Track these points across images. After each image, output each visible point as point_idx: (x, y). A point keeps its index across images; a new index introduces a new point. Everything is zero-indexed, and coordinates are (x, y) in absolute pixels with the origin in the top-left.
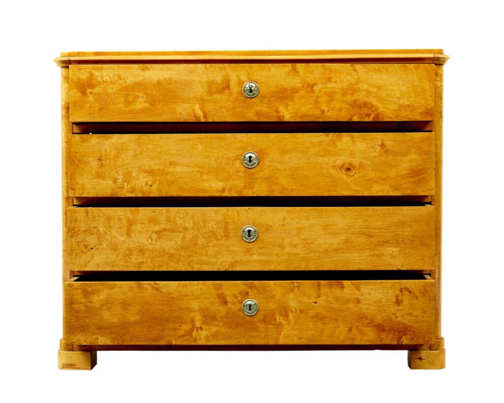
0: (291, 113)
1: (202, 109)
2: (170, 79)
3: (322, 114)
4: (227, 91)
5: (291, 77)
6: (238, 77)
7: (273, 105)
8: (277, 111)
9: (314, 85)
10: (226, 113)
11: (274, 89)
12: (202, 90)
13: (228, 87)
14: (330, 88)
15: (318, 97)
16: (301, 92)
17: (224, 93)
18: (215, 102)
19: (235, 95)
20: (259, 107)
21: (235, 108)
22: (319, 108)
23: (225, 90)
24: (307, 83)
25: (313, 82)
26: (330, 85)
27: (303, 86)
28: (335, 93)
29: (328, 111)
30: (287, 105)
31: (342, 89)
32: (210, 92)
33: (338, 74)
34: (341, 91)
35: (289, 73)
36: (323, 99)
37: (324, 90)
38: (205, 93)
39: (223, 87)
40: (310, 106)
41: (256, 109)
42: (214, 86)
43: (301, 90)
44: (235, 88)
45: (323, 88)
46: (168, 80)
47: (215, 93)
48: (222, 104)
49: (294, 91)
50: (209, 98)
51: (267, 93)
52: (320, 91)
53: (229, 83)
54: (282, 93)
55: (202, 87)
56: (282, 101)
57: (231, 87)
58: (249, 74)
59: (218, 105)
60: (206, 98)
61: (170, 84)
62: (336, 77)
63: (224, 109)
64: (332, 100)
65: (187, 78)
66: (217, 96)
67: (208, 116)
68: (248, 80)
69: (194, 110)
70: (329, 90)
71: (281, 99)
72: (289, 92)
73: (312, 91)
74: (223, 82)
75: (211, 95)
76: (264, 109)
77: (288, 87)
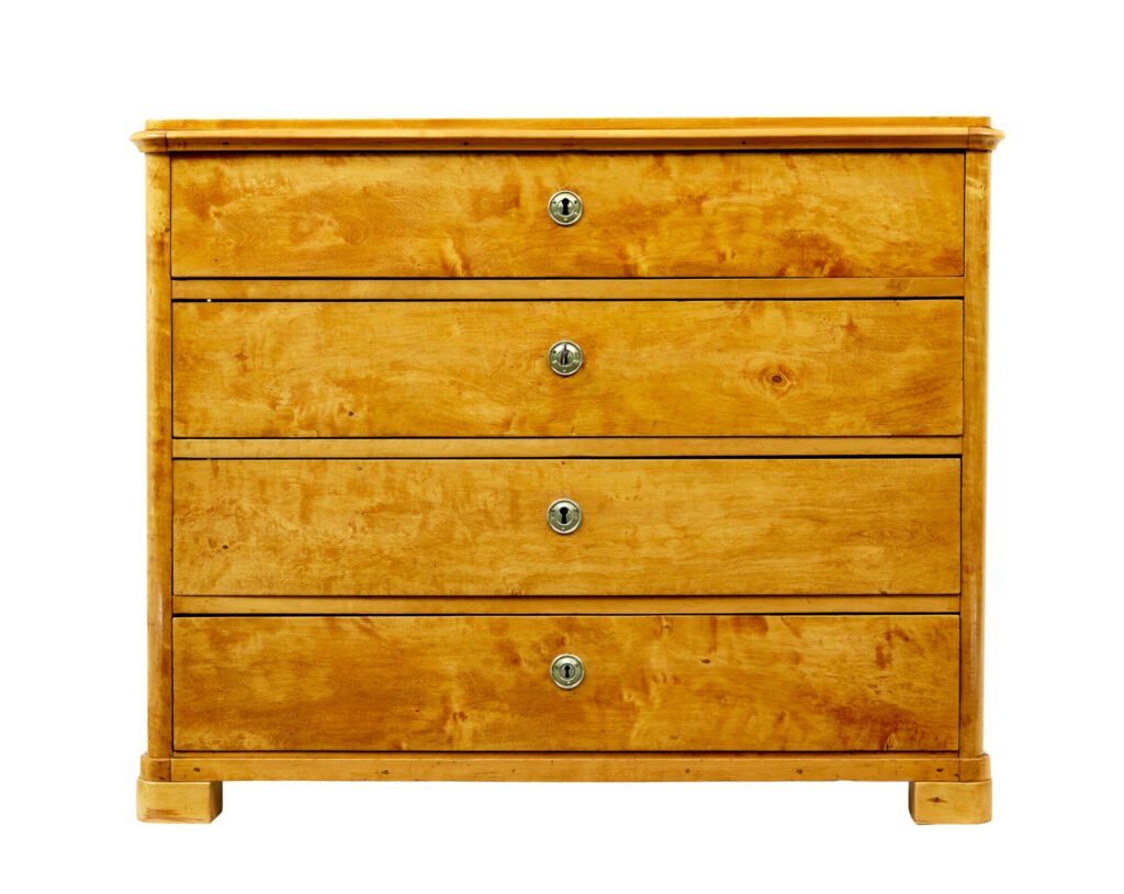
0: (653, 259)
1: (459, 251)
2: (389, 184)
3: (720, 261)
4: (514, 212)
5: (653, 181)
6: (538, 181)
7: (613, 241)
8: (623, 256)
9: (703, 198)
10: (510, 260)
11: (616, 207)
12: (459, 208)
13: (516, 202)
14: (737, 204)
15: (712, 225)
16: (675, 212)
17: (506, 214)
18: (489, 235)
19: (531, 220)
20: (584, 245)
21: (532, 247)
22: (713, 248)
23: (510, 208)
24: (687, 193)
25: (701, 193)
26: (738, 198)
27: (679, 201)
28: (748, 215)
29: (733, 255)
30: (643, 243)
31: (763, 208)
32: (477, 213)
33: (754, 175)
34: (761, 212)
35: (648, 173)
36: (722, 229)
37: (724, 209)
38: (466, 216)
39: (505, 203)
40: (695, 244)
41: (576, 249)
42: (485, 199)
43: (675, 208)
44: (530, 204)
45: (722, 205)
46: (385, 186)
47: (487, 215)
48: (502, 240)
49: (660, 211)
50: (475, 226)
51: (601, 215)
52: (715, 212)
53: (518, 193)
54: (633, 215)
55: (460, 202)
56: (633, 233)
57: (522, 203)
58: (561, 174)
59: (494, 241)
60: (469, 225)
61: (389, 195)
62: (751, 182)
63: (507, 251)
64: (741, 231)
65: (426, 182)
66: (493, 222)
67: (472, 265)
68: (558, 187)
69: (441, 252)
70: (734, 209)
71: (631, 228)
72: (648, 213)
73: (699, 212)
74: (504, 192)
75: (479, 221)
76: (595, 250)
77: (645, 203)
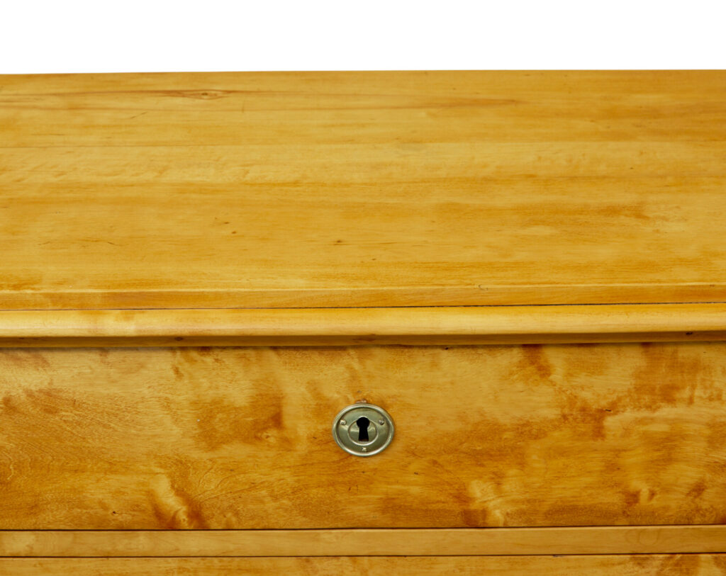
0: (514, 502)
1: (179, 492)
2: (48, 394)
3: (629, 504)
4: (272, 435)
5: (520, 386)
6: (314, 388)
7: (446, 477)
8: (462, 497)
9: (604, 412)
10: (270, 505)
11: (452, 426)
12: (176, 430)
13: (277, 420)
14: (665, 420)
15: (618, 452)
16: (556, 434)
17: (260, 439)
18: (231, 469)
19: (302, 448)
20: (397, 482)
21: (307, 487)
22: (617, 485)
23: (265, 429)
24: (579, 404)
25: (604, 404)
26: (666, 411)
27: (565, 417)
28: (684, 437)
29: (652, 494)
30: (498, 479)
31: (710, 426)
32: (209, 437)
33: (699, 376)
34: (707, 432)
35: (511, 374)
36: (635, 458)
37: (643, 428)
38: (190, 441)
39: (256, 423)
40: (588, 480)
41: (382, 489)
42: (220, 415)
43: (556, 428)
44: (301, 425)
45: (641, 421)
46: (43, 397)
47: (226, 440)
48: (255, 476)
49: (528, 431)
50: (206, 456)
51: (425, 439)
52: (627, 432)
53: (279, 406)
54: (482, 438)
55: (176, 421)
56: (482, 465)
57: (287, 422)
58: (354, 377)
59: (241, 478)
60: (195, 455)
61: (51, 411)
62: (693, 387)
63: (264, 492)
64: (669, 460)
65: (114, 390)
66: (237, 451)
67: (206, 513)
68: (350, 396)
69: (151, 494)
70: (660, 428)
71: (478, 458)
72: (506, 435)
73: (599, 433)
74: (254, 405)
75: (213, 447)
76: (415, 490)
77: (504, 420)
